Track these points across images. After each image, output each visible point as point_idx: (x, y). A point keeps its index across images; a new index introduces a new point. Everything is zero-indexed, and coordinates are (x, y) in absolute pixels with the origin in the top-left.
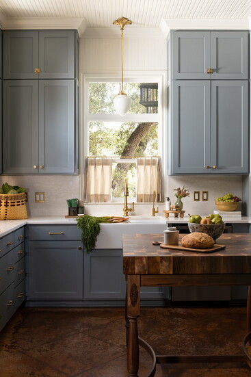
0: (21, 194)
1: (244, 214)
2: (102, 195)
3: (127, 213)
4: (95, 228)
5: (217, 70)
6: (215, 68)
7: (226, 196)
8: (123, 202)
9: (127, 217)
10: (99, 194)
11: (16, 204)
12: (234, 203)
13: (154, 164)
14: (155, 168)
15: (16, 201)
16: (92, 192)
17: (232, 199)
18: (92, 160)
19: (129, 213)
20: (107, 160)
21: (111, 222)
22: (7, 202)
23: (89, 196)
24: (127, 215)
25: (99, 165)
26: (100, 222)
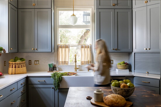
0: (23, 62)
1: (130, 71)
2: (65, 62)
3: (76, 70)
4: (60, 78)
5: (117, 4)
6: (116, 3)
7: (122, 62)
8: (75, 65)
9: (76, 72)
10: (64, 61)
11: (20, 67)
12: (125, 66)
13: (89, 48)
14: (89, 49)
15: (20, 65)
16: (60, 60)
17: (124, 64)
18: (60, 46)
19: (77, 70)
20: (67, 46)
21: (68, 75)
22: (15, 66)
23: (59, 62)
24: (76, 71)
25: (64, 48)
26: (63, 75)
